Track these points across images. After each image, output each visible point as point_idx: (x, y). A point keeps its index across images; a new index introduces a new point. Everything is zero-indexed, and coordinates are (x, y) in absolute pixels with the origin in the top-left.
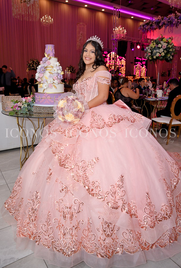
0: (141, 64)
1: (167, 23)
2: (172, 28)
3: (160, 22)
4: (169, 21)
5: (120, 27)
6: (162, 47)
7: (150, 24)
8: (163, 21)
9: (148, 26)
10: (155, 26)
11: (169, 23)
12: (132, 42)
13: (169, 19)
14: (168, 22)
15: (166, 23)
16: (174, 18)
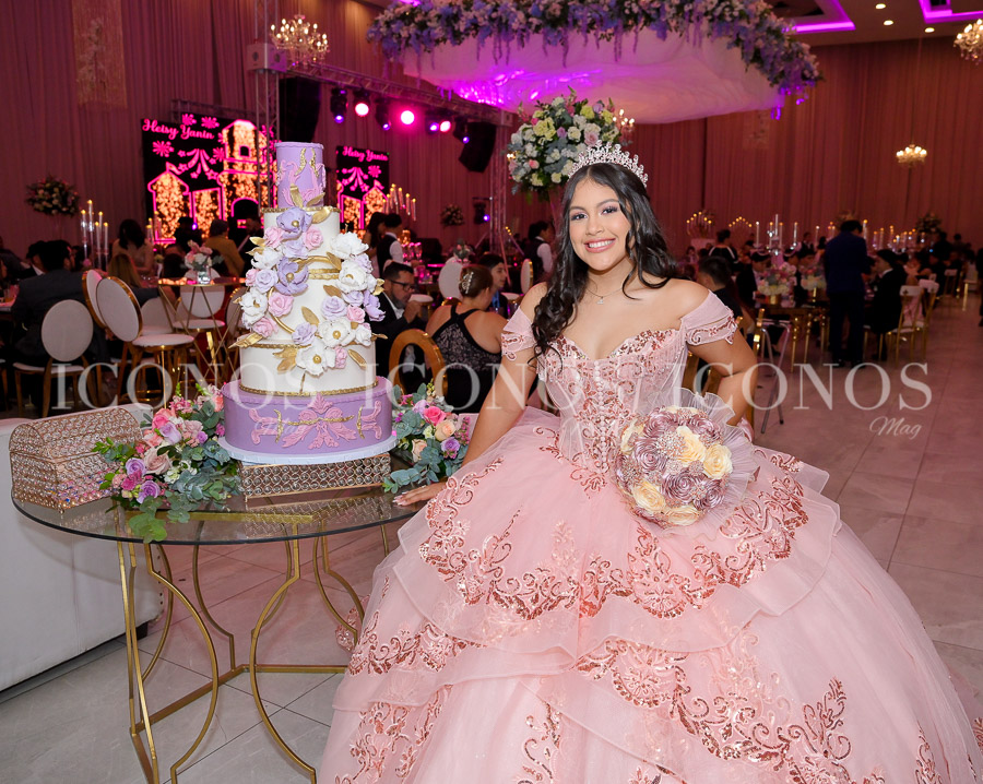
0: (366, 177)
1: (486, 23)
2: (508, 46)
3: (456, 17)
4: (494, 15)
5: (300, 21)
6: (582, 139)
7: (416, 20)
8: (470, 15)
9: (409, 25)
10: (437, 30)
11: (495, 25)
12: (334, 84)
13: (495, 10)
14: (491, 20)
15: (484, 23)
16: (513, 9)
